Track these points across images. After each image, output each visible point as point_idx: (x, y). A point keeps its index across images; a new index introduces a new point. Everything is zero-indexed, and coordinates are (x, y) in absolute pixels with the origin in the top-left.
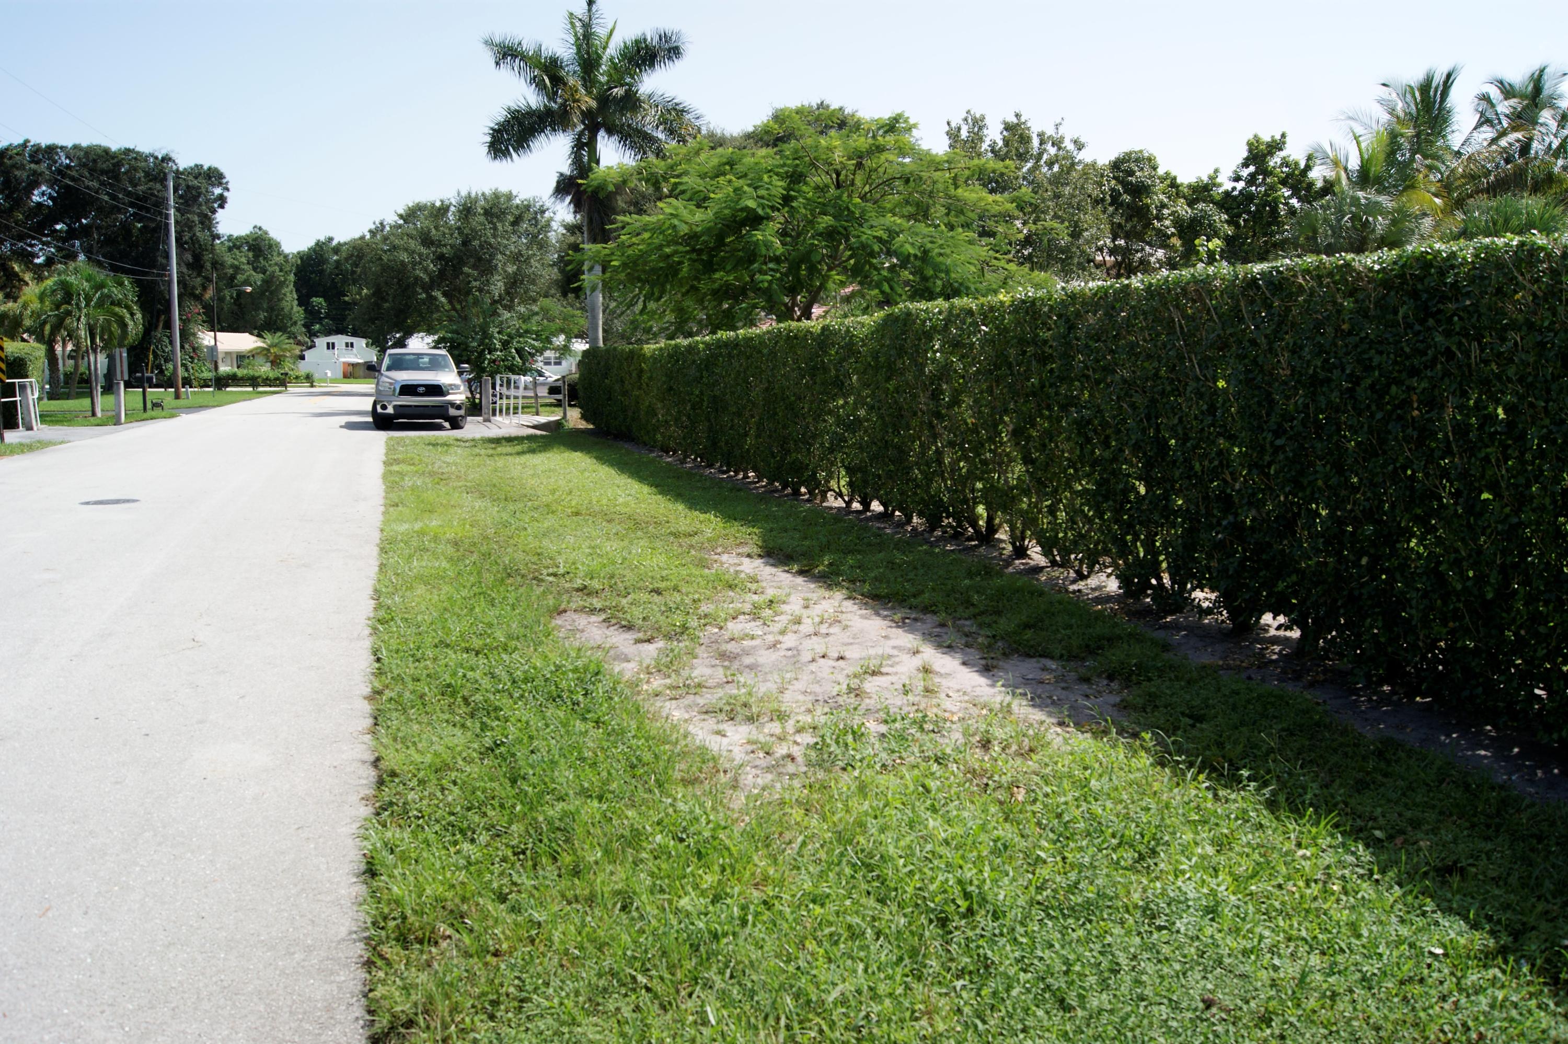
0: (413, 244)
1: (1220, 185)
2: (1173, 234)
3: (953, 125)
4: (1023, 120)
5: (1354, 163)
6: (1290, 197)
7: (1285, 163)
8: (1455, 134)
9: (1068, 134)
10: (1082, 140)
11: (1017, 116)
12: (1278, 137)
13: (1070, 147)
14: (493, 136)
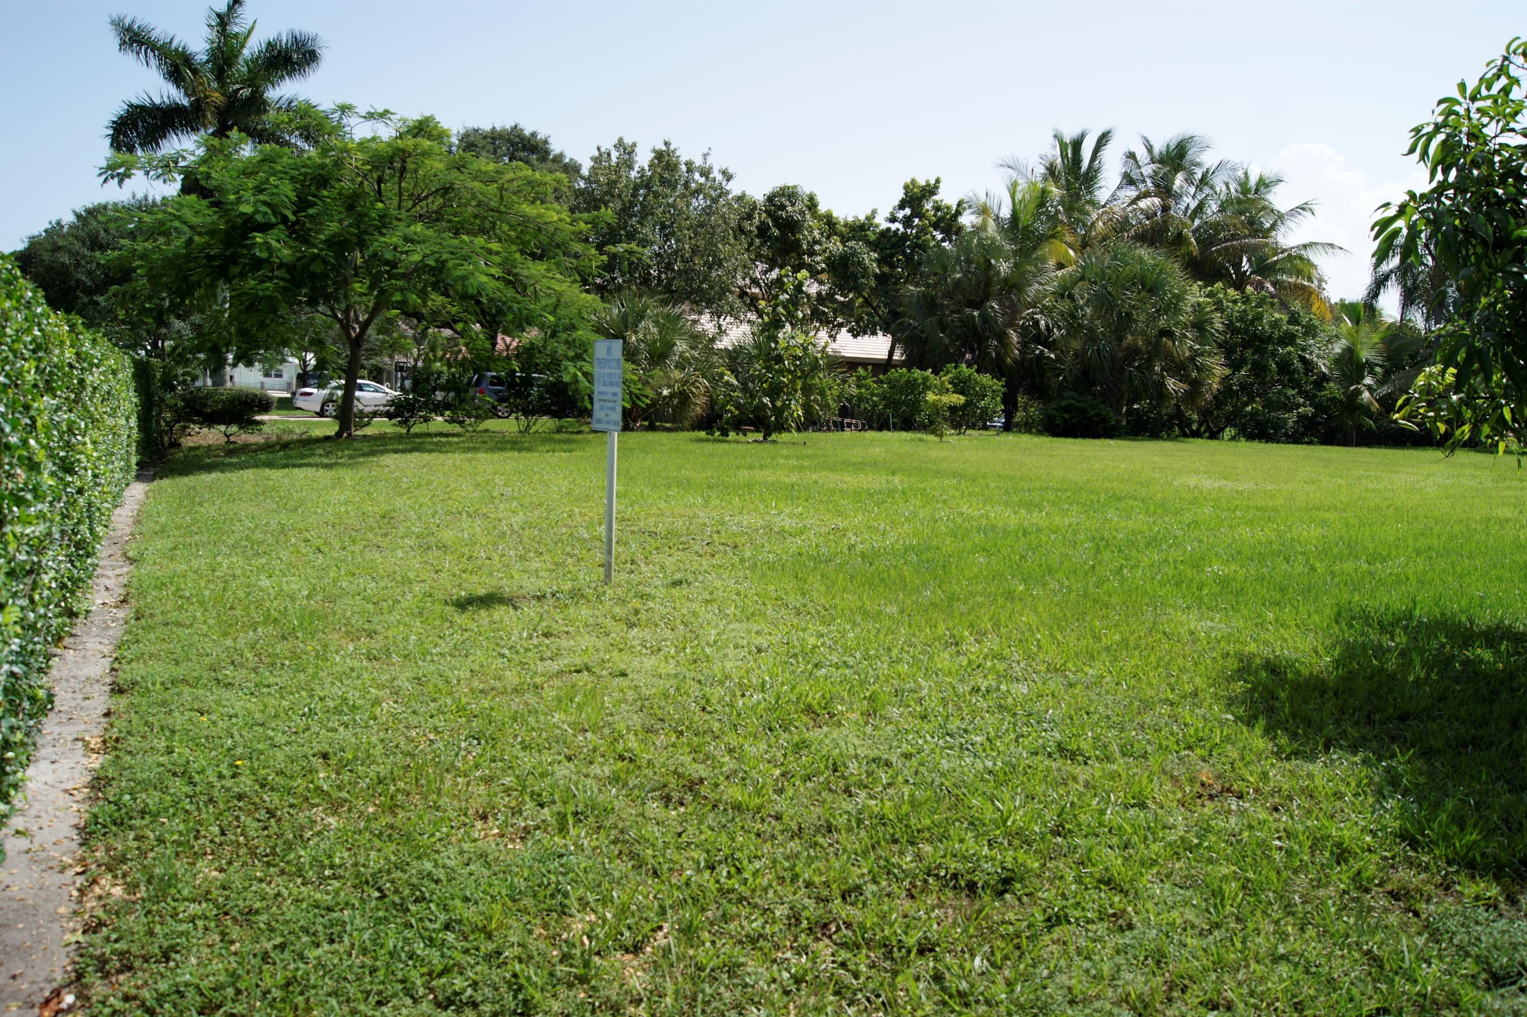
0: (77, 246)
1: (877, 226)
2: (823, 270)
3: (603, 150)
4: (672, 148)
5: (1006, 212)
6: (943, 240)
7: (937, 208)
8: (1102, 190)
9: (717, 164)
10: (731, 171)
11: (667, 144)
12: (932, 182)
13: (719, 177)
14: (115, 129)
